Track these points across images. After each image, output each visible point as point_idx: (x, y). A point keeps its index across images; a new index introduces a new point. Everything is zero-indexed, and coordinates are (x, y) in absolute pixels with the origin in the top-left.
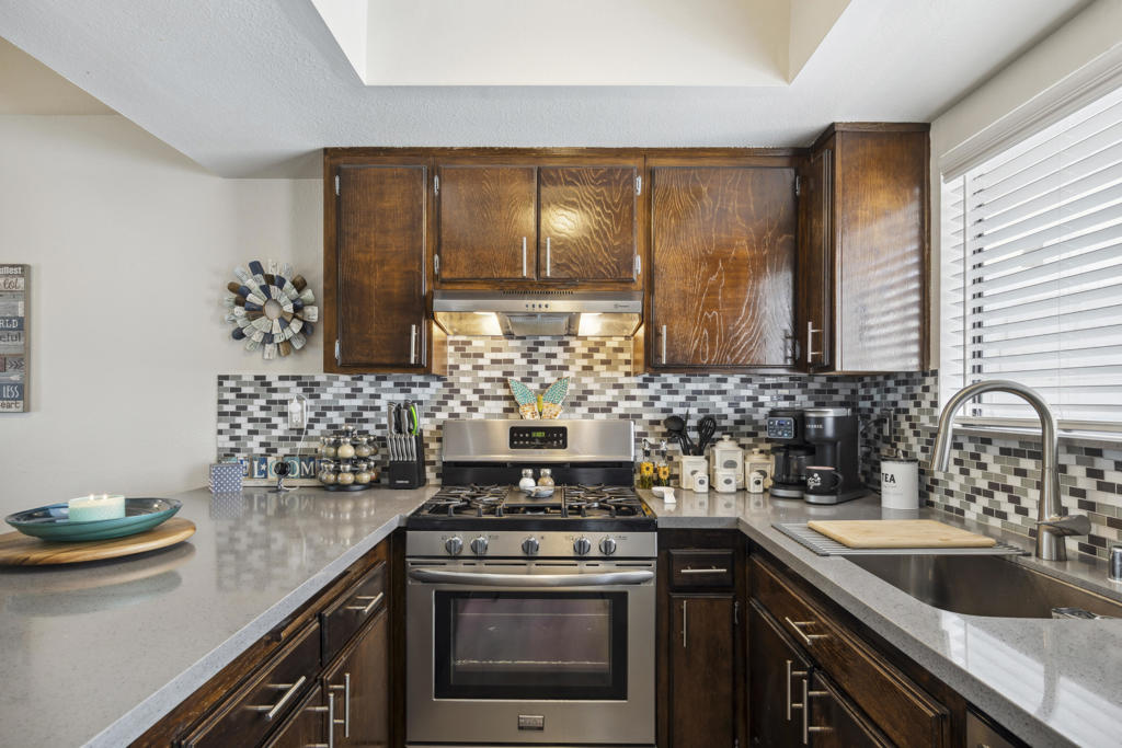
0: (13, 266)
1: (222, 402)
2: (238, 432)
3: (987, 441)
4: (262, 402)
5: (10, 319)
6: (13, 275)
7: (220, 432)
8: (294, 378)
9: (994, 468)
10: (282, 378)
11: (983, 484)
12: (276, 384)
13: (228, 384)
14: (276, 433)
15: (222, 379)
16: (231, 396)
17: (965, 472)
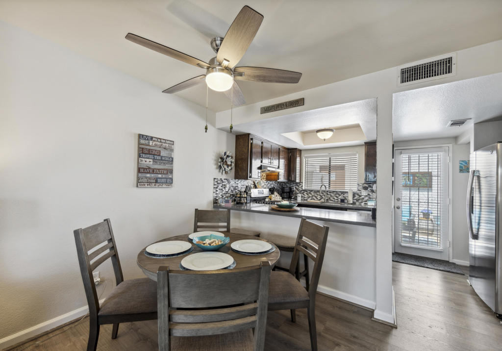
0: (171, 141)
1: (215, 185)
2: (217, 192)
3: (312, 191)
4: (221, 185)
5: (170, 158)
6: (171, 144)
7: (214, 192)
8: (227, 179)
9: (313, 194)
10: (225, 179)
11: (311, 196)
12: (224, 181)
13: (216, 180)
14: (224, 192)
15: (215, 179)
16: (216, 183)
17: (308, 195)
